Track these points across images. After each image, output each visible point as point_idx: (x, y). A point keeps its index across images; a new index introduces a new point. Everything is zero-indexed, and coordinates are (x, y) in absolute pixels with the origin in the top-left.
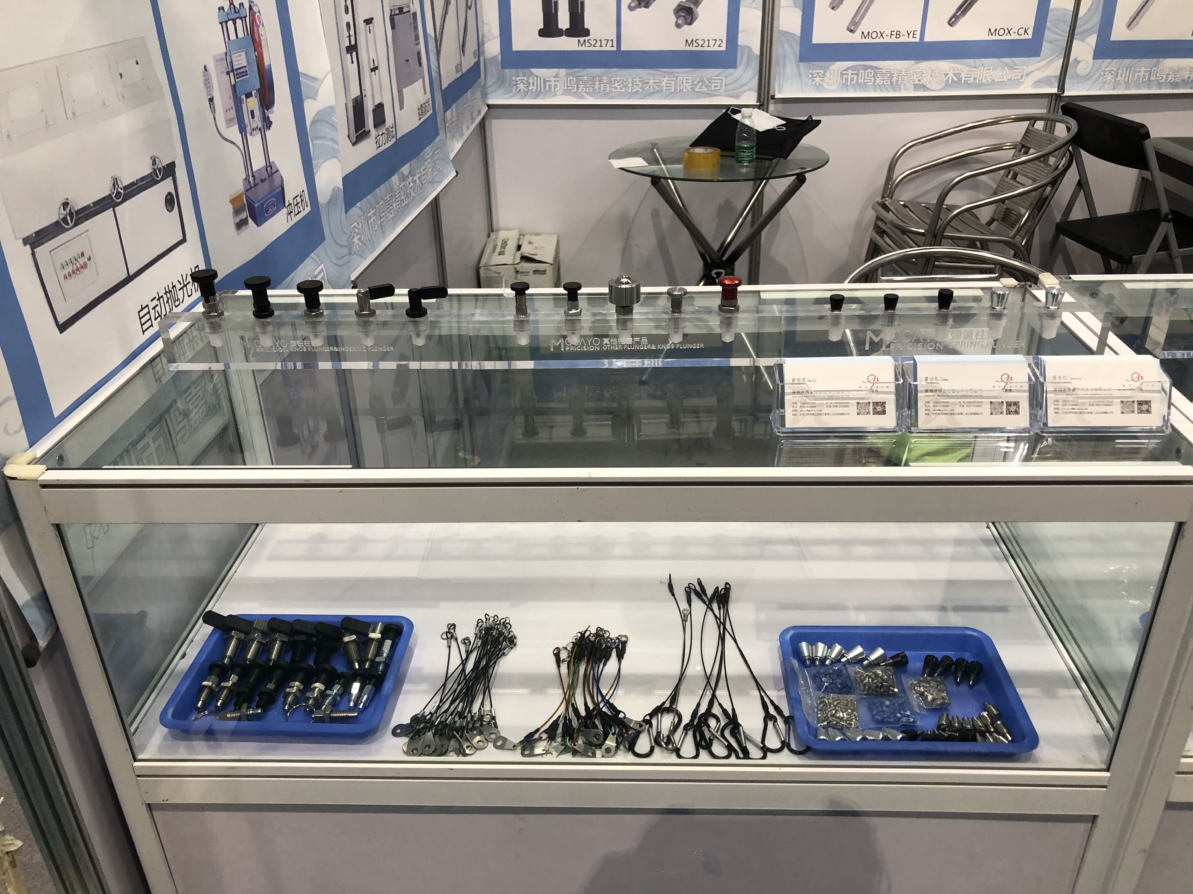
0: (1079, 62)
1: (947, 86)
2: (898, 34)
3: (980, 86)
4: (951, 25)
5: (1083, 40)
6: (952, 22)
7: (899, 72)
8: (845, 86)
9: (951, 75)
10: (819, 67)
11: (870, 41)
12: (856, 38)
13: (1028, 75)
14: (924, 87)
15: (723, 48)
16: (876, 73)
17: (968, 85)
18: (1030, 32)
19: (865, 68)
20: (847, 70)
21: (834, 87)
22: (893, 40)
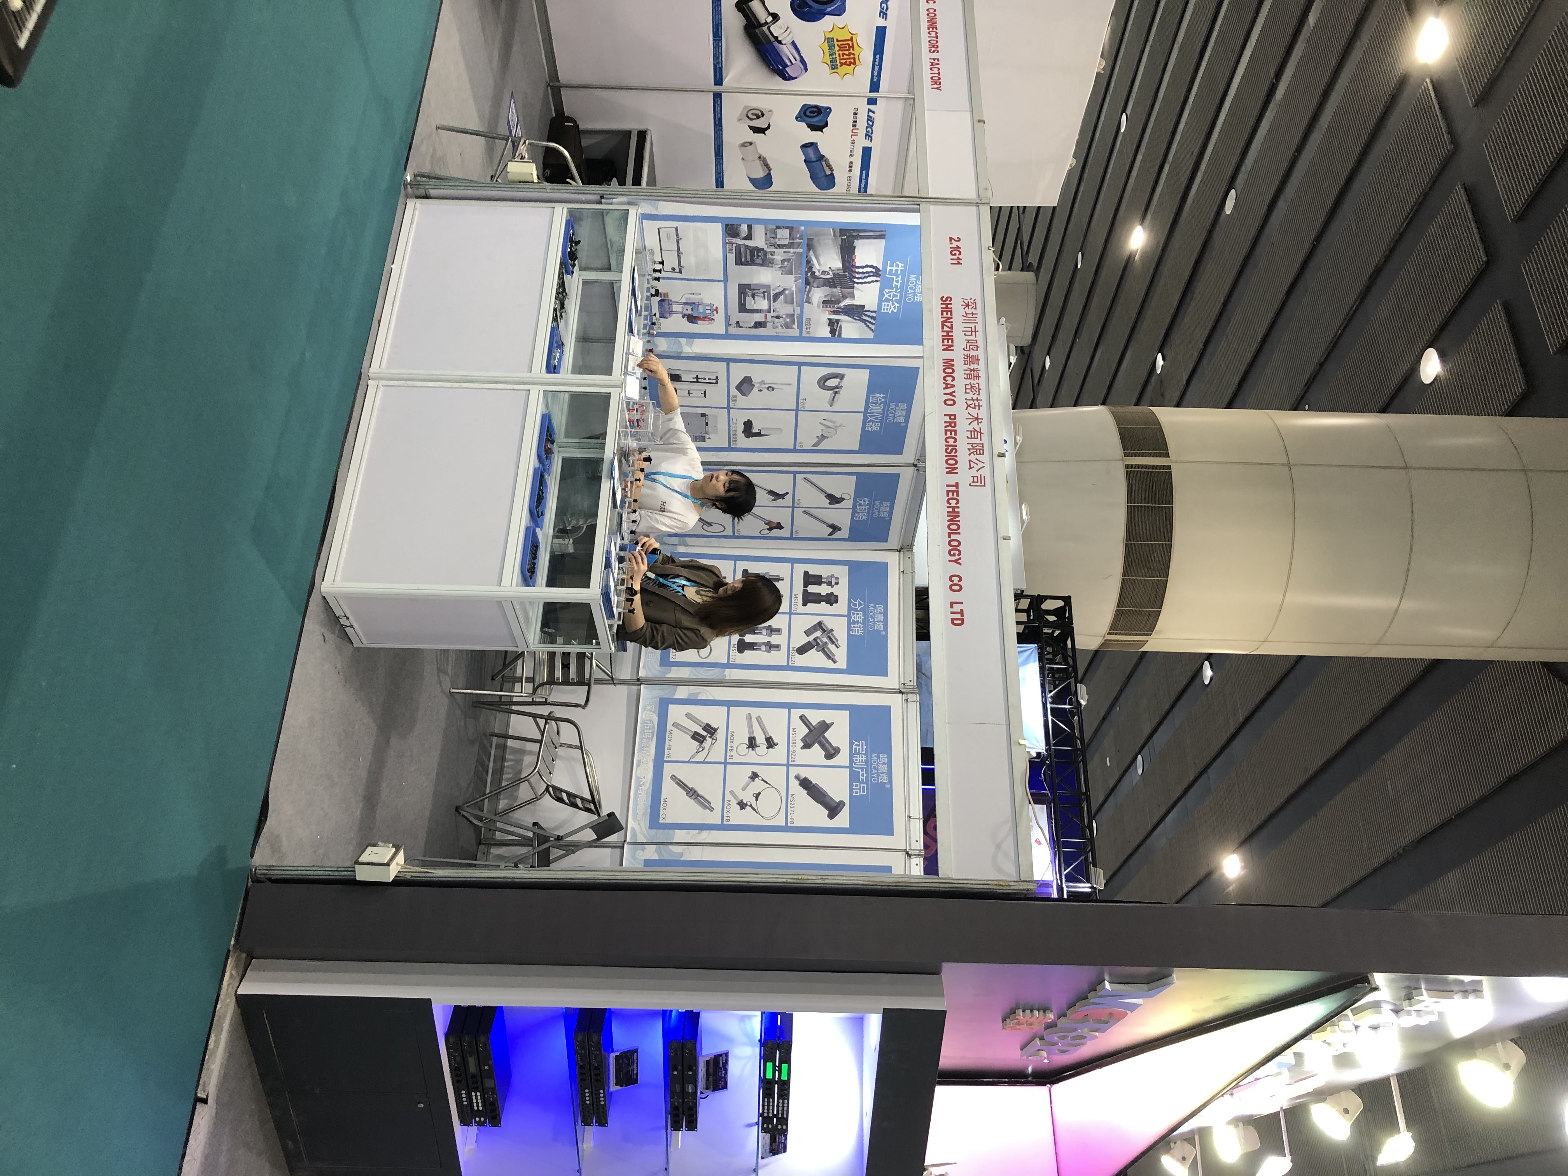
0: (643, 851)
1: (638, 778)
2: (669, 749)
3: (636, 798)
4: (671, 777)
5: (656, 851)
6: (673, 778)
7: (649, 751)
8: (643, 722)
9: (644, 780)
10: (655, 708)
11: (667, 735)
12: (669, 726)
13: (639, 824)
14: (638, 766)
15: (671, 660)
16: (649, 739)
17: (637, 790)
18: (664, 821)
19: (653, 733)
20: (653, 723)
21: (644, 717)
22: (667, 746)
